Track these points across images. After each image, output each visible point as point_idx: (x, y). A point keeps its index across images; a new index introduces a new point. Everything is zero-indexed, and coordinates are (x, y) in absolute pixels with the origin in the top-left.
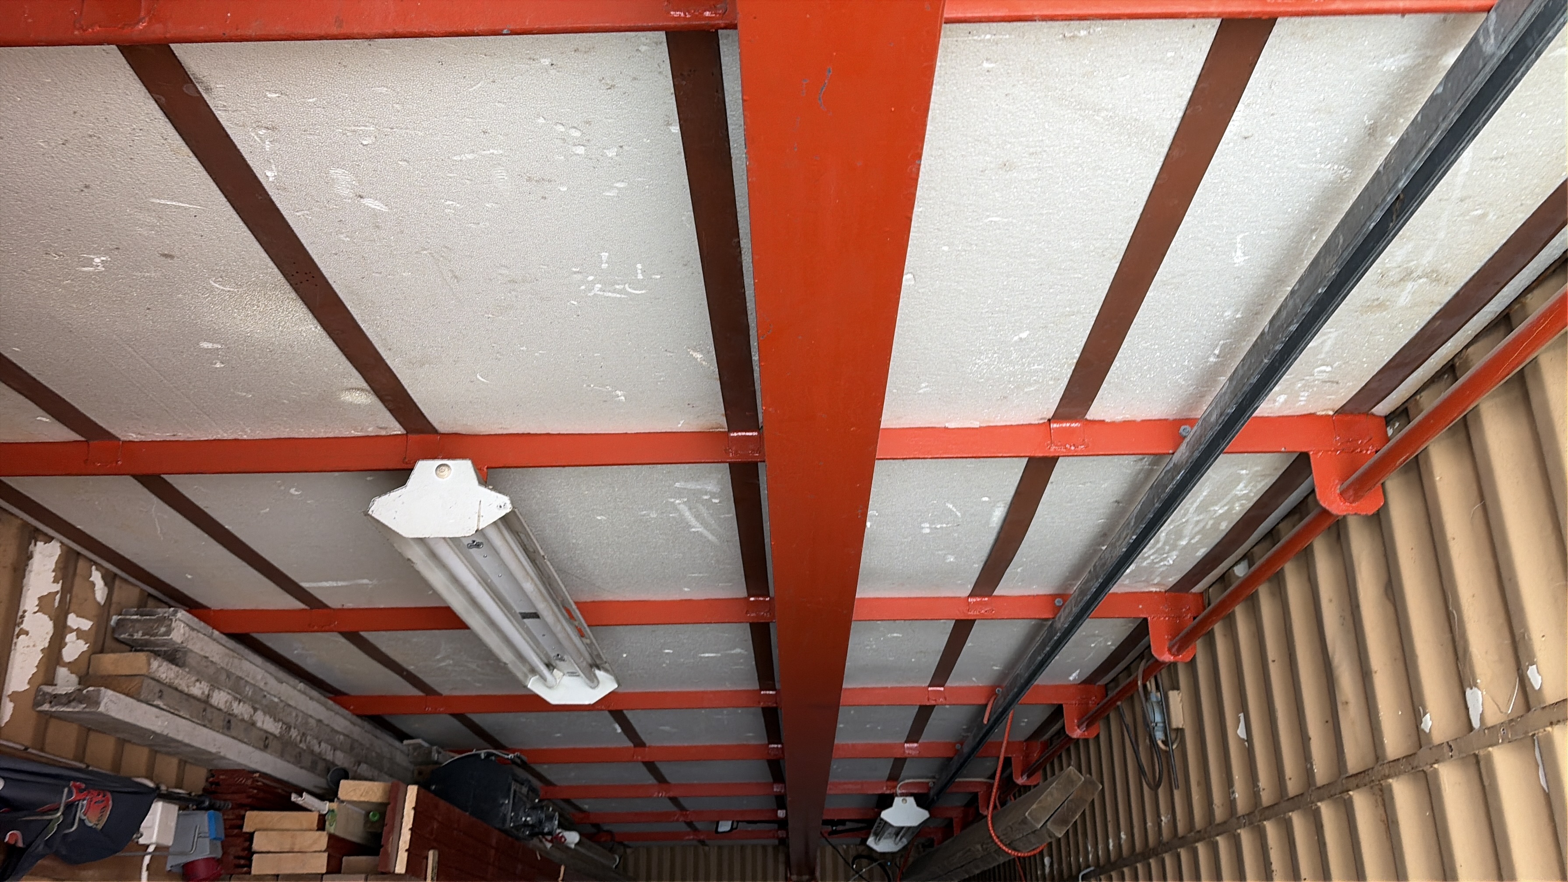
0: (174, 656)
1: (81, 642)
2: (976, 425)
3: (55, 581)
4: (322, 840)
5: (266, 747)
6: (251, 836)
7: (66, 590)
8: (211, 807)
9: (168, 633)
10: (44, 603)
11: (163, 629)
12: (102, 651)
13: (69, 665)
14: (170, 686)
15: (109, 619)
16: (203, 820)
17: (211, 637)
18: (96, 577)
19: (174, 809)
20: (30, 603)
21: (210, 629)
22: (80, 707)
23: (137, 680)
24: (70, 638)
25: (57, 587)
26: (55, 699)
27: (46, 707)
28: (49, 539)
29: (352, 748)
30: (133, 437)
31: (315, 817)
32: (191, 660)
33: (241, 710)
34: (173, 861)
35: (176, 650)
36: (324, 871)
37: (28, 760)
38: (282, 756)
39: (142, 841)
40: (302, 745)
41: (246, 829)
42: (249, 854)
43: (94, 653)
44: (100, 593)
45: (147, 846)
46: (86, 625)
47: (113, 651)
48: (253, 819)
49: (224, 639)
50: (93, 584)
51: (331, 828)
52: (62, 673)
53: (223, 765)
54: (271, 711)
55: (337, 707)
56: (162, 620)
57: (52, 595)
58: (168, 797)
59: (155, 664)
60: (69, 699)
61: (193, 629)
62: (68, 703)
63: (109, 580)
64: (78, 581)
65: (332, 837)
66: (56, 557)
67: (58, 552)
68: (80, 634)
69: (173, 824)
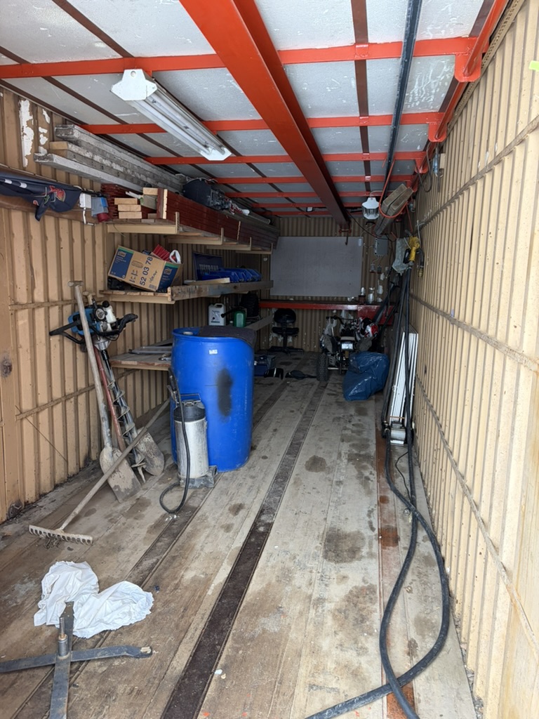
0: (76, 143)
1: (45, 138)
2: (327, 47)
3: (31, 115)
4: (139, 208)
5: (118, 176)
6: (117, 206)
7: (36, 118)
8: (102, 196)
9: (72, 134)
10: (28, 123)
11: (71, 133)
12: (53, 141)
13: (43, 146)
14: (78, 154)
15: (53, 129)
16: (100, 200)
17: (89, 135)
18: (45, 113)
19: (89, 196)
20: (24, 123)
21: (88, 133)
22: (47, 161)
23: (65, 151)
24: (41, 136)
25: (31, 118)
26: (39, 158)
27: (37, 160)
28: (25, 100)
29: (154, 177)
30: (34, 62)
31: (136, 200)
32: (83, 144)
33: (106, 162)
34: (93, 214)
35: (77, 141)
36: (141, 217)
37: (35, 178)
38: (125, 179)
39: (81, 206)
40: (133, 176)
41: (116, 204)
42: (117, 212)
43: (50, 141)
44: (48, 119)
45: (83, 208)
46: (45, 131)
47: (57, 141)
48: (117, 201)
49: (95, 136)
50: (44, 116)
51: (142, 204)
52: (41, 149)
53: (104, 182)
54: (118, 163)
55: (145, 162)
56: (70, 129)
57: (30, 120)
58: (87, 192)
59: (70, 145)
60: (44, 158)
61: (81, 132)
62: (43, 160)
63: (50, 114)
64: (39, 114)
65: (142, 207)
66: (28, 106)
67: (29, 104)
68: (44, 135)
69: (90, 201)
